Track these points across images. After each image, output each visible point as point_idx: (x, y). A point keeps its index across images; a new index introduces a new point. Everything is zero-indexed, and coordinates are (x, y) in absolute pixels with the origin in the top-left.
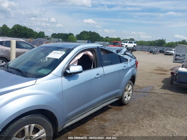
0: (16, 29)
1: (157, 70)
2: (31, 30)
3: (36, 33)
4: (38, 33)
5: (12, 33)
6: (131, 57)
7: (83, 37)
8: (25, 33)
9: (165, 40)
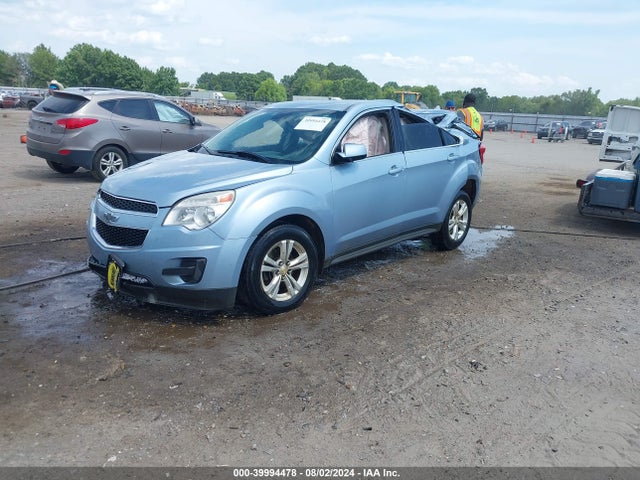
0: (81, 61)
1: (550, 185)
2: (130, 64)
3: (147, 72)
4: (155, 72)
5: (68, 74)
6: (468, 134)
7: (307, 85)
8: (110, 73)
9: (598, 92)
